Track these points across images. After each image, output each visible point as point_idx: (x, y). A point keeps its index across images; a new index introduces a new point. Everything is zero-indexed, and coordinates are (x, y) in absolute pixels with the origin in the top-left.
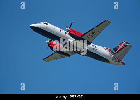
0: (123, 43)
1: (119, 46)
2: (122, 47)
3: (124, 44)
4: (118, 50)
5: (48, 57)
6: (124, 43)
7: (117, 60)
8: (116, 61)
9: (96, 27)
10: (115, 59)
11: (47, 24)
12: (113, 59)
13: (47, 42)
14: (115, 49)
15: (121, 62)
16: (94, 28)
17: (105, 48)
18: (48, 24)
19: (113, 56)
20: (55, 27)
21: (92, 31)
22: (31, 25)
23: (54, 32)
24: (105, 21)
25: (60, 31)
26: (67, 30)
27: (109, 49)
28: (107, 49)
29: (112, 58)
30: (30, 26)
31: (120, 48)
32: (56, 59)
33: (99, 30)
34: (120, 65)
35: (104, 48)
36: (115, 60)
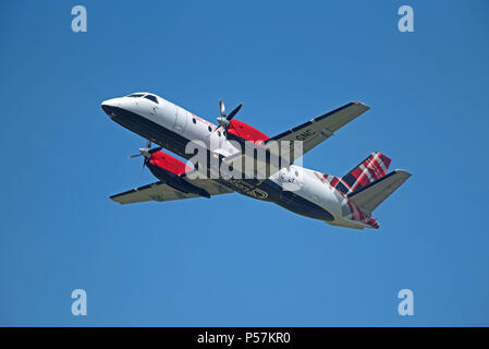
0: (371, 157)
1: (362, 167)
2: (369, 169)
3: (376, 162)
4: (359, 179)
5: (133, 191)
6: (376, 157)
7: (356, 213)
8: (353, 219)
9: (317, 120)
10: (352, 211)
11: (154, 99)
12: (345, 211)
13: (142, 153)
14: (350, 179)
15: (366, 220)
16: (310, 123)
17: (321, 175)
18: (158, 98)
19: (345, 201)
20: (180, 108)
21: (304, 130)
22: (106, 103)
23: (175, 125)
24: (352, 104)
25: (194, 121)
26: (220, 122)
27: (331, 177)
28: (326, 176)
29: (344, 208)
30: (104, 107)
31: (362, 175)
32: (160, 199)
33: (325, 131)
34: (362, 228)
35: (317, 175)
36: (350, 216)
